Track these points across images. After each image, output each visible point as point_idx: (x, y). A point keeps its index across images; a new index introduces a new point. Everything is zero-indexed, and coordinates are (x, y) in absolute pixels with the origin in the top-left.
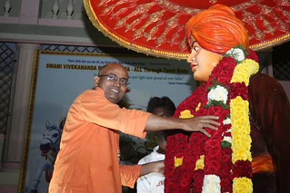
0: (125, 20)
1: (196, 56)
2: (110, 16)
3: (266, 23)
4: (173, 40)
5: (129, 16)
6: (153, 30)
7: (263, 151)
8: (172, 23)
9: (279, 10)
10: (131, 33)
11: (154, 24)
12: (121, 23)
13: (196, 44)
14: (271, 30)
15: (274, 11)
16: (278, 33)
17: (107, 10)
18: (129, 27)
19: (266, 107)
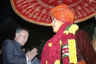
0: (26, 9)
1: (54, 23)
2: (20, 7)
3: (79, 13)
4: (44, 18)
5: (28, 8)
6: (37, 14)
7: (81, 59)
8: (44, 12)
9: (84, 8)
10: (28, 15)
11: (37, 12)
12: (24, 11)
13: (55, 18)
14: (81, 16)
15: (82, 8)
16: (83, 17)
17: (19, 5)
18: (27, 12)
19: (83, 42)
